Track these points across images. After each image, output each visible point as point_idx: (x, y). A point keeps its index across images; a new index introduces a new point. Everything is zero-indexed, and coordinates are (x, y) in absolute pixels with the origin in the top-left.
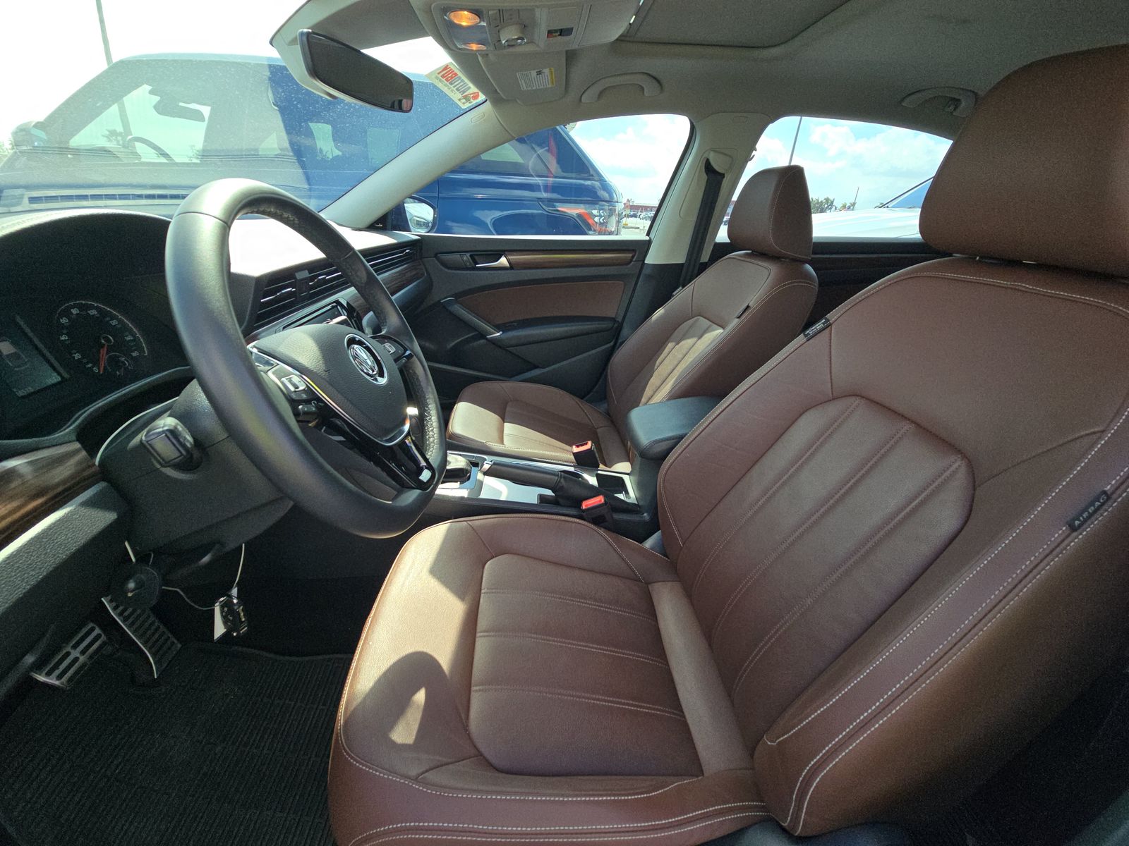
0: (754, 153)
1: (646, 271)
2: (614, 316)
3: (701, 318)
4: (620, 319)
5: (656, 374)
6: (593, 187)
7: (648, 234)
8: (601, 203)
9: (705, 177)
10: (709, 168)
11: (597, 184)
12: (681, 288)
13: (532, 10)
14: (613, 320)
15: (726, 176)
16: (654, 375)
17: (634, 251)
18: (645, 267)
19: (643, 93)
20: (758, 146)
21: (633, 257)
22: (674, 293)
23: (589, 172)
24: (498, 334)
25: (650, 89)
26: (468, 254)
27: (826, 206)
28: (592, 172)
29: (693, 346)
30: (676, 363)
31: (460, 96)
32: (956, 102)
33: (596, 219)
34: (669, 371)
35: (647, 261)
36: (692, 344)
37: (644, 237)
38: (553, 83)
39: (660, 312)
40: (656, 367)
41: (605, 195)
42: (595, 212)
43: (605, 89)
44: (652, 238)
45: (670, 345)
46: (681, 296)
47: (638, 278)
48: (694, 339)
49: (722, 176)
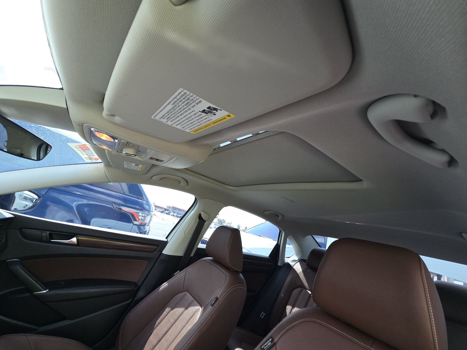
0: (218, 215)
1: (162, 257)
2: (136, 281)
3: (188, 293)
4: (139, 284)
5: (155, 332)
6: (142, 203)
7: (167, 238)
8: (144, 211)
9: (198, 220)
10: (200, 217)
11: (145, 202)
12: (179, 271)
13: (147, 149)
14: (135, 284)
15: (206, 221)
16: (153, 333)
17: (158, 246)
18: (162, 255)
19: (180, 183)
20: (219, 213)
21: (157, 249)
22: (175, 274)
23: (142, 196)
24: (45, 291)
25: (183, 183)
26: (48, 233)
27: (223, 222)
28: (144, 197)
29: (182, 314)
30: (169, 325)
31: (86, 156)
32: (278, 216)
33: (140, 217)
34: (164, 332)
35: (163, 252)
36: (181, 312)
37: (164, 239)
38: (141, 170)
39: (165, 285)
40: (155, 326)
41: (147, 207)
42: (140, 214)
43: (165, 177)
44: (169, 241)
45: (168, 309)
46: (179, 276)
47: (157, 261)
48: (182, 309)
49: (205, 221)
